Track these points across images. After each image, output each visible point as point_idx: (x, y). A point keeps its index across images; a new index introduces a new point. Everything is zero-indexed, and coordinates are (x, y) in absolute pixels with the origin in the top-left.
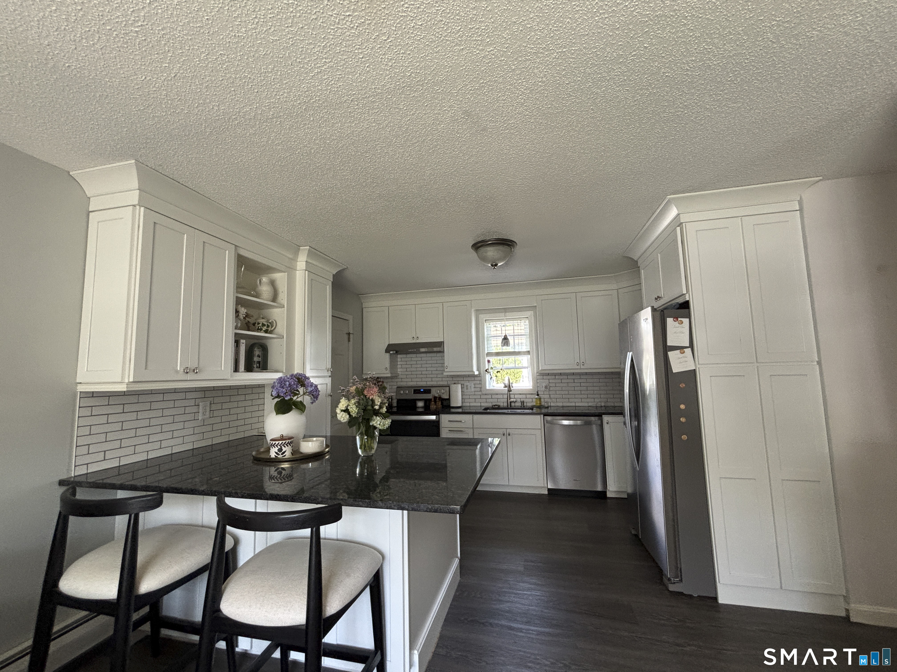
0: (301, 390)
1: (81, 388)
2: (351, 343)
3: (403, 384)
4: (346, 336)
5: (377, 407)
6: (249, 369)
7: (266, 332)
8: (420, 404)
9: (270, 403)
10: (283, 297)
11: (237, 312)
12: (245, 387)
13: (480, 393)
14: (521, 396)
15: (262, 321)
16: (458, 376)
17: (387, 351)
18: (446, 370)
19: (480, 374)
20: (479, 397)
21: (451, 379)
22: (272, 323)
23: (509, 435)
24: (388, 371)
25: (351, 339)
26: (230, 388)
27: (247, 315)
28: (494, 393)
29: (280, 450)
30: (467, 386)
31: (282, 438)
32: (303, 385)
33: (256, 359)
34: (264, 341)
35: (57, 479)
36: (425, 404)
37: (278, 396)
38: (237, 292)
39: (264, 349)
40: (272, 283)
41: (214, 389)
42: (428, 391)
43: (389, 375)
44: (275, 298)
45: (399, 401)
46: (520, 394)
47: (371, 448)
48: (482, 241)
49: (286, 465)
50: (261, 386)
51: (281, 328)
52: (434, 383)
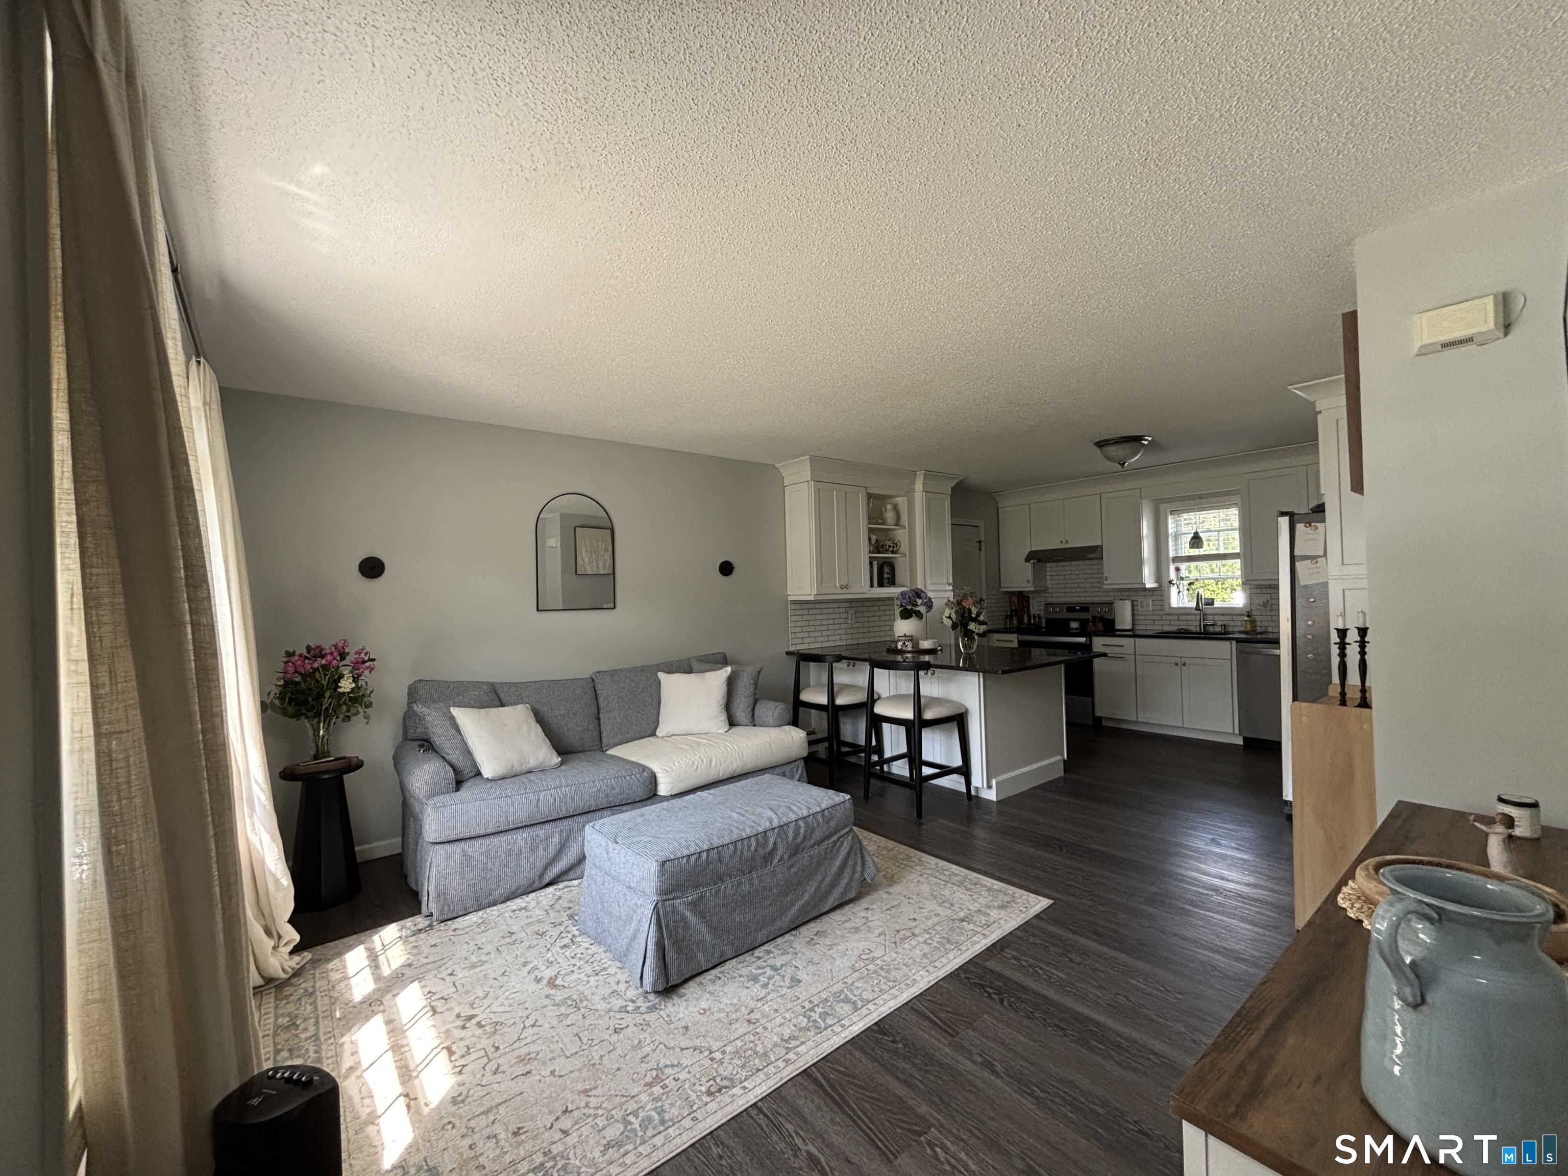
0: (919, 601)
1: (790, 598)
2: (983, 554)
3: (1055, 600)
4: (977, 545)
5: (974, 616)
6: (881, 585)
7: (893, 552)
8: (1074, 625)
9: (898, 611)
10: (904, 520)
11: (870, 539)
12: (878, 599)
13: (1161, 613)
14: (1223, 618)
15: (889, 543)
16: (1129, 590)
17: (1027, 560)
18: (1105, 582)
19: (1160, 586)
20: (1159, 618)
21: (1119, 594)
22: (896, 544)
23: (1184, 665)
24: (1030, 584)
25: (983, 548)
26: (868, 600)
27: (877, 540)
28: (1182, 612)
29: (904, 644)
30: (1142, 603)
31: (905, 636)
32: (920, 598)
33: (886, 576)
34: (892, 560)
35: (784, 651)
36: (1081, 625)
37: (902, 606)
38: (869, 523)
39: (892, 567)
40: (896, 508)
41: (857, 600)
42: (1085, 608)
43: (1032, 589)
44: (897, 523)
45: (1048, 620)
46: (1223, 615)
47: (971, 648)
48: (1105, 441)
49: (909, 655)
50: (891, 599)
51: (904, 547)
52: (1096, 600)
